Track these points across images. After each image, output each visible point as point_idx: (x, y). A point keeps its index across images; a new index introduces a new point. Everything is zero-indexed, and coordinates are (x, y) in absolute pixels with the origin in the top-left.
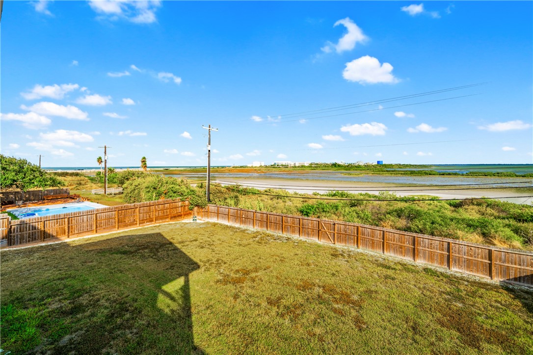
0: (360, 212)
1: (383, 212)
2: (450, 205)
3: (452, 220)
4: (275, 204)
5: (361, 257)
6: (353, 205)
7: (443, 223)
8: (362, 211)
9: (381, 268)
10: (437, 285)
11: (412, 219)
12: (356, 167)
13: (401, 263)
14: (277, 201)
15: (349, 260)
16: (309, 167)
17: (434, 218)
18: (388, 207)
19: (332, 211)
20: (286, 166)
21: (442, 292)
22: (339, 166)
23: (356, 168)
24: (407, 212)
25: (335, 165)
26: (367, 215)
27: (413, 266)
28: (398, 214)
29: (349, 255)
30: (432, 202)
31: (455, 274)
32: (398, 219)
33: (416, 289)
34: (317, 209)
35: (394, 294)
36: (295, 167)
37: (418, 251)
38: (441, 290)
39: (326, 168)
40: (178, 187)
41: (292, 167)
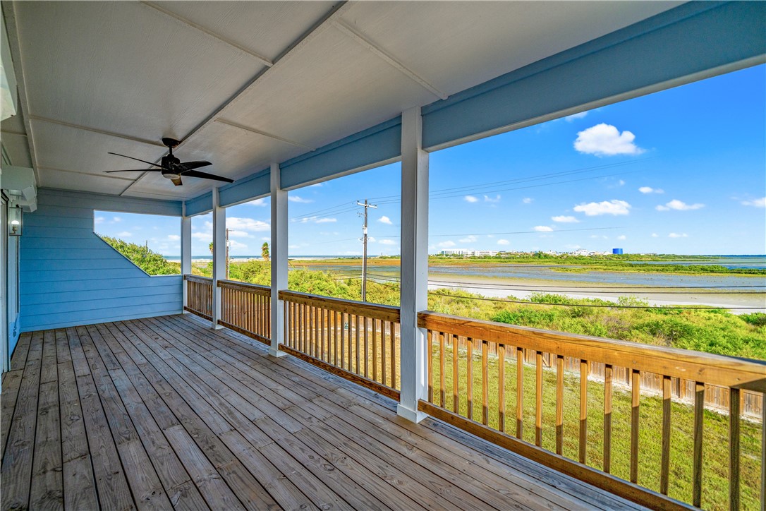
0: (589, 325)
1: (627, 326)
2: (748, 321)
3: (747, 343)
4: (455, 311)
5: (592, 386)
6: (576, 315)
7: (729, 345)
8: (592, 323)
9: (624, 402)
10: (716, 430)
11: (676, 339)
12: (575, 258)
13: (656, 398)
14: (457, 306)
15: (574, 389)
16: (496, 258)
17: (715, 338)
18: (634, 320)
19: (543, 322)
20: (460, 257)
21: (723, 439)
22: (546, 256)
23: (575, 261)
24: (666, 328)
25: (539, 255)
26: (600, 330)
27: (677, 403)
28: (651, 331)
29: (574, 382)
30: (712, 315)
31: (749, 419)
32: (652, 336)
33: (681, 432)
34: (520, 319)
35: (646, 434)
36: (474, 257)
37: (685, 383)
38: (722, 437)
39: (525, 260)
40: (325, 283)
41: (469, 258)
